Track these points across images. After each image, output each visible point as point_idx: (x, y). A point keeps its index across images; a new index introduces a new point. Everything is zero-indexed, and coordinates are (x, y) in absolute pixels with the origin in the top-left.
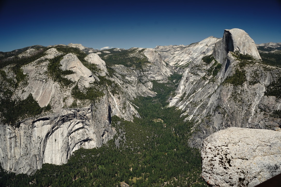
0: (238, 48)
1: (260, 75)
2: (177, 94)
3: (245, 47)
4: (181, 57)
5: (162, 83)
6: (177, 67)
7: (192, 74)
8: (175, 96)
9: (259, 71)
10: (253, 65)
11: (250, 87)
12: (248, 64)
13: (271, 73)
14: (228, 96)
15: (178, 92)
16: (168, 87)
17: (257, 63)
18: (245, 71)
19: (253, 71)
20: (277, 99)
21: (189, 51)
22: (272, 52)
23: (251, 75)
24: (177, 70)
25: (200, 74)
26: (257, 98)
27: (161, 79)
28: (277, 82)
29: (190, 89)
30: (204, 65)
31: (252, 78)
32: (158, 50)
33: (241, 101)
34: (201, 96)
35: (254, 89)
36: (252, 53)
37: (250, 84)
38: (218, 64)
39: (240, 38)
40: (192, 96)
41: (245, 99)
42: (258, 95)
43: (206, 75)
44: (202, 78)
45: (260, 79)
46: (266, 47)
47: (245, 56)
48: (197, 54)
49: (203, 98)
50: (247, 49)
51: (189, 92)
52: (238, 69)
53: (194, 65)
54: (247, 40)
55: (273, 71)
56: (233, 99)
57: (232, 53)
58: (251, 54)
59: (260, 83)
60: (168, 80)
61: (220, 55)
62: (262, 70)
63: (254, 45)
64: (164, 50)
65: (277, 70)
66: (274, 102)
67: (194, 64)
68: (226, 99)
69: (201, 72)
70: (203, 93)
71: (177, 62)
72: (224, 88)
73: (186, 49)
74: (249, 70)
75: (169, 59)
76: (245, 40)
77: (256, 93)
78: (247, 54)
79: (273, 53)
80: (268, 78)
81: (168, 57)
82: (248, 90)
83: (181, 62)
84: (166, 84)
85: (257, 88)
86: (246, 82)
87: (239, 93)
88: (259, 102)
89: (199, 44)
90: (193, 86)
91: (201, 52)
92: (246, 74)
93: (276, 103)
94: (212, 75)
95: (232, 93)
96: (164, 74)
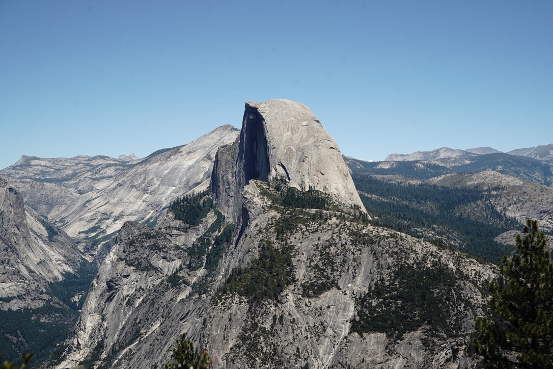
0: (283, 169)
1: (338, 260)
2: (69, 352)
3: (306, 166)
4: (112, 201)
5: (19, 311)
6: (95, 242)
7: (130, 265)
8: (64, 359)
9: (335, 244)
10: (320, 225)
11: (306, 305)
12: (304, 222)
13: (375, 254)
14: (227, 343)
15: (75, 342)
16: (43, 326)
17: (334, 220)
18: (292, 247)
19: (317, 248)
20: (391, 343)
21: (145, 179)
22: (435, 180)
23: (312, 261)
24: (95, 253)
25: (160, 263)
26: (326, 344)
27: (15, 295)
28: (392, 284)
29: (120, 327)
30: (175, 232)
31: (312, 274)
32: (25, 174)
33: (272, 360)
34: (155, 351)
35: (319, 312)
36: (330, 186)
37: (305, 294)
38: (227, 226)
39: (289, 133)
40: (126, 355)
41: (286, 351)
42: (329, 331)
43: (184, 267)
44: (165, 282)
45: (338, 273)
46: (421, 165)
47: (304, 193)
48: (173, 192)
49: (160, 358)
50: (313, 172)
51: (116, 337)
52: (270, 243)
53: (137, 232)
54: (311, 141)
55: (381, 243)
56: (245, 354)
57: (259, 186)
58: (325, 188)
59: (339, 289)
60: (45, 297)
61: (232, 194)
62: (346, 244)
63: (335, 159)
64: (54, 173)
65: (392, 239)
66: (380, 354)
67: (139, 229)
68: (222, 354)
69: (164, 258)
70: (161, 337)
71: (96, 221)
72: (215, 313)
73: (134, 170)
74: (305, 243)
75: (66, 210)
76: (307, 140)
77: (325, 324)
78: (310, 187)
79: (435, 186)
80: (363, 270)
81: (61, 203)
82: (298, 316)
83: (111, 220)
84: (37, 311)
85: (329, 307)
86: (292, 287)
87: (267, 326)
88: (334, 358)
89: (184, 152)
90: (130, 313)
91: (188, 182)
92: (293, 259)
93: (386, 358)
94: (205, 268)
95: (244, 330)
96: (30, 271)
